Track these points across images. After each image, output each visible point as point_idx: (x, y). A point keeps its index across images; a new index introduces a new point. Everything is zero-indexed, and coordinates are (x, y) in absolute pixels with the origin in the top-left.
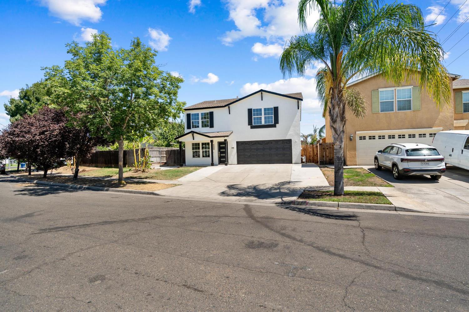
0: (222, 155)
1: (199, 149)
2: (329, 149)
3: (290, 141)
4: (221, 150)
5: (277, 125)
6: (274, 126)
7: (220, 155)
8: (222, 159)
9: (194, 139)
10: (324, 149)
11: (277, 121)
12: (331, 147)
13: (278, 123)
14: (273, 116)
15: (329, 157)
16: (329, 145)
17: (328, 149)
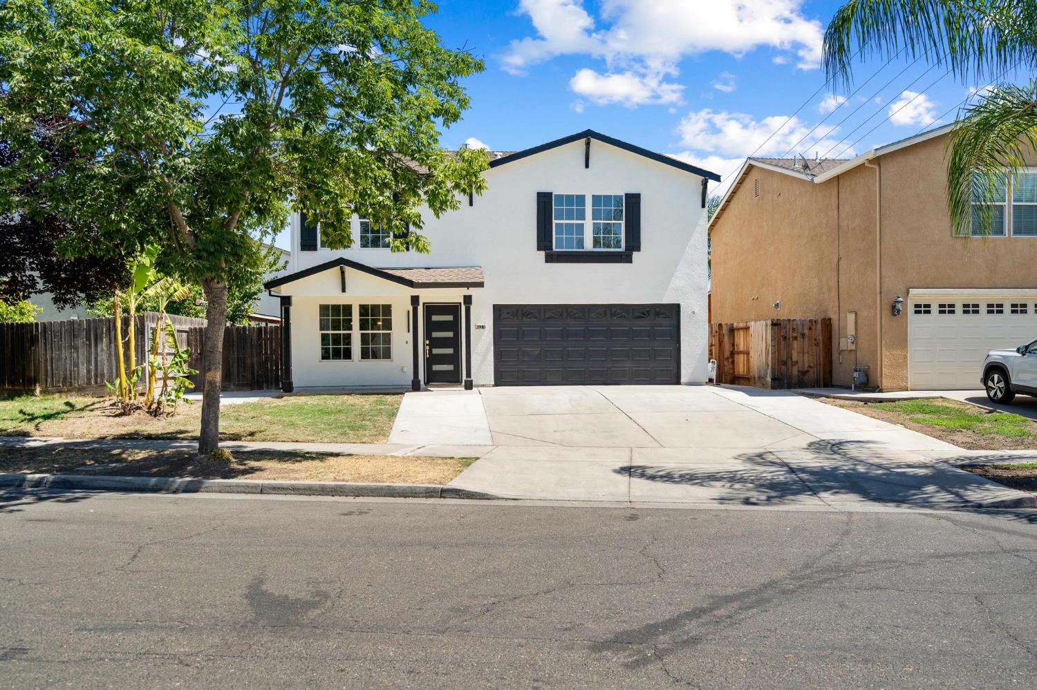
0: (436, 351)
1: (350, 328)
2: (798, 338)
3: (676, 309)
4: (435, 334)
5: (635, 254)
6: (625, 258)
7: (430, 351)
8: (436, 368)
9: (344, 290)
10: (785, 338)
11: (634, 242)
12: (806, 331)
13: (638, 249)
14: (623, 223)
15: (800, 364)
16: (800, 327)
17: (796, 338)
